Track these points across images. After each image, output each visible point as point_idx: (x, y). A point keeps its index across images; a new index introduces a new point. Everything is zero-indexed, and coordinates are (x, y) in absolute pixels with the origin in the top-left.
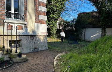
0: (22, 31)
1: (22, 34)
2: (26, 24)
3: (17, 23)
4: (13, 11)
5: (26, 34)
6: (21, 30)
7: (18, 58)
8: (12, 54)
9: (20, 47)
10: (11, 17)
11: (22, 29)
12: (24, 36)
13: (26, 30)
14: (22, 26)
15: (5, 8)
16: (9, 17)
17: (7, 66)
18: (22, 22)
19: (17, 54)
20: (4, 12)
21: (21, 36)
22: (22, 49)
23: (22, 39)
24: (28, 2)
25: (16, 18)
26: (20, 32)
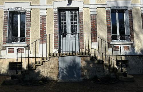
0: (129, 51)
1: (129, 54)
2: (132, 44)
3: (123, 44)
4: (118, 34)
5: (133, 54)
6: (127, 50)
7: (123, 77)
8: (117, 72)
9: (128, 67)
10: (117, 39)
11: (129, 49)
12: (131, 56)
13: (134, 50)
14: (129, 46)
15: (111, 33)
16: (115, 40)
17: (113, 83)
18: (128, 43)
19: (122, 73)
20: (110, 36)
21: (127, 56)
22: (130, 69)
23: (129, 59)
24: (133, 22)
25: (122, 39)
26: (126, 53)
